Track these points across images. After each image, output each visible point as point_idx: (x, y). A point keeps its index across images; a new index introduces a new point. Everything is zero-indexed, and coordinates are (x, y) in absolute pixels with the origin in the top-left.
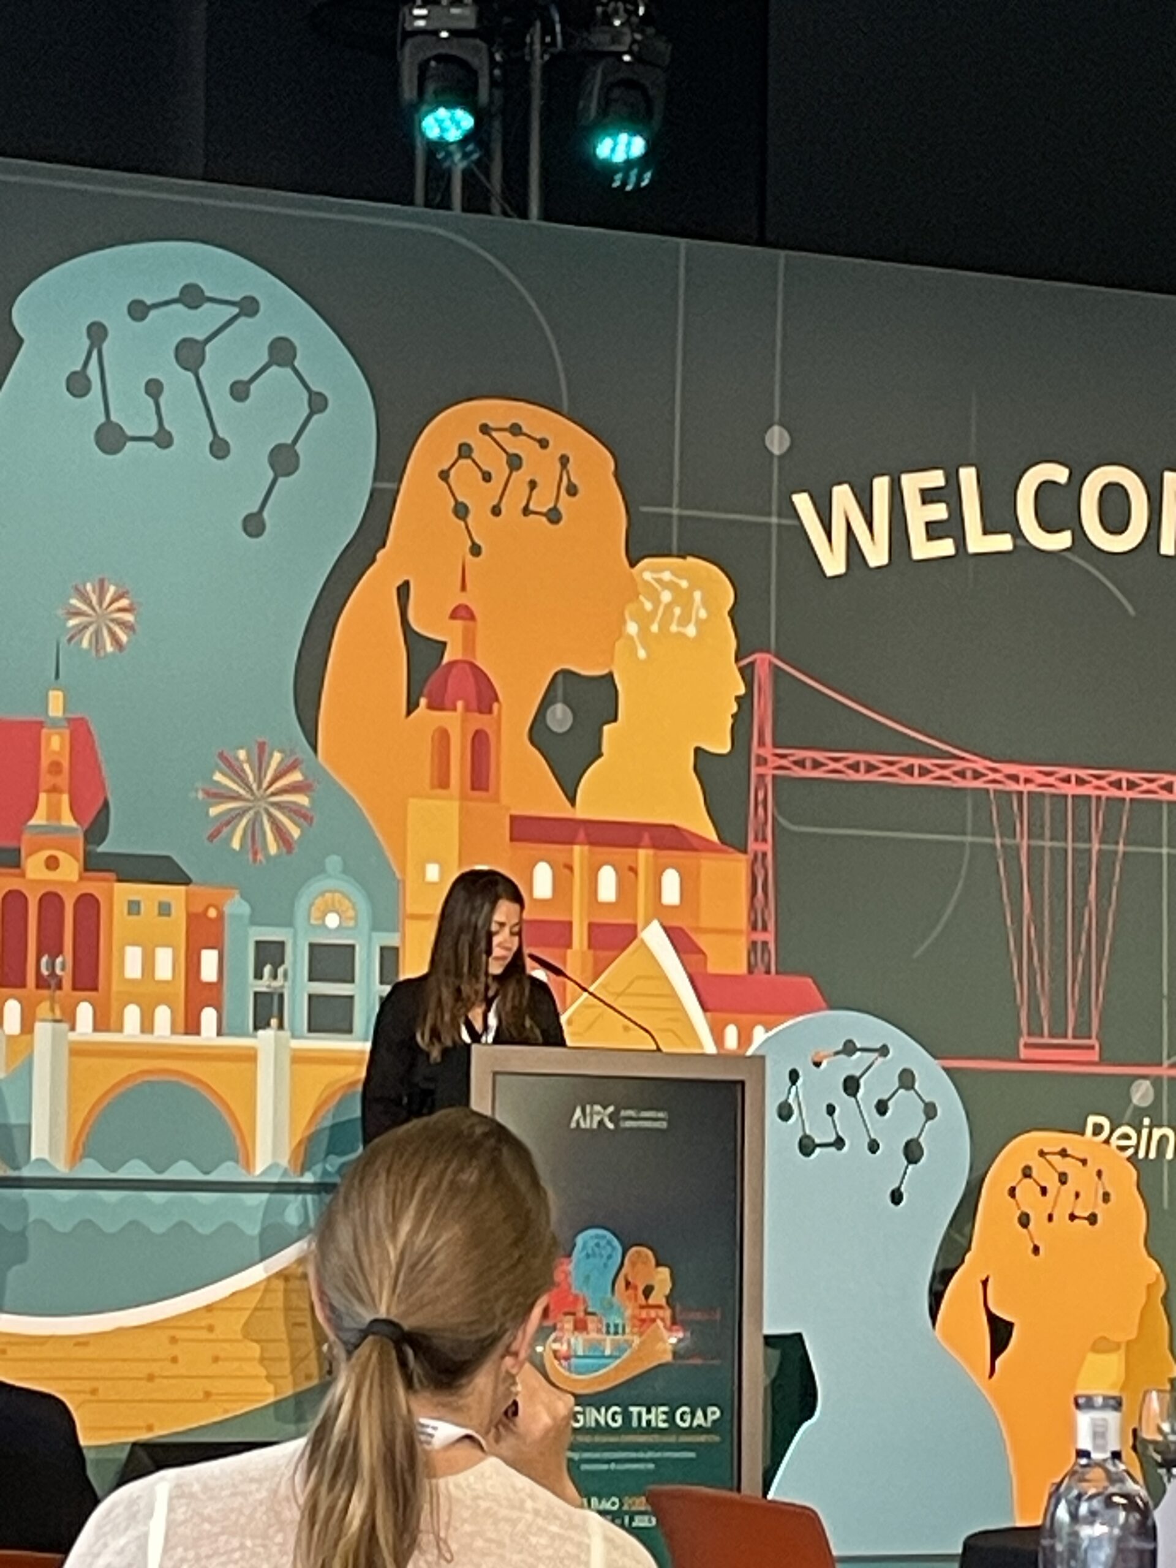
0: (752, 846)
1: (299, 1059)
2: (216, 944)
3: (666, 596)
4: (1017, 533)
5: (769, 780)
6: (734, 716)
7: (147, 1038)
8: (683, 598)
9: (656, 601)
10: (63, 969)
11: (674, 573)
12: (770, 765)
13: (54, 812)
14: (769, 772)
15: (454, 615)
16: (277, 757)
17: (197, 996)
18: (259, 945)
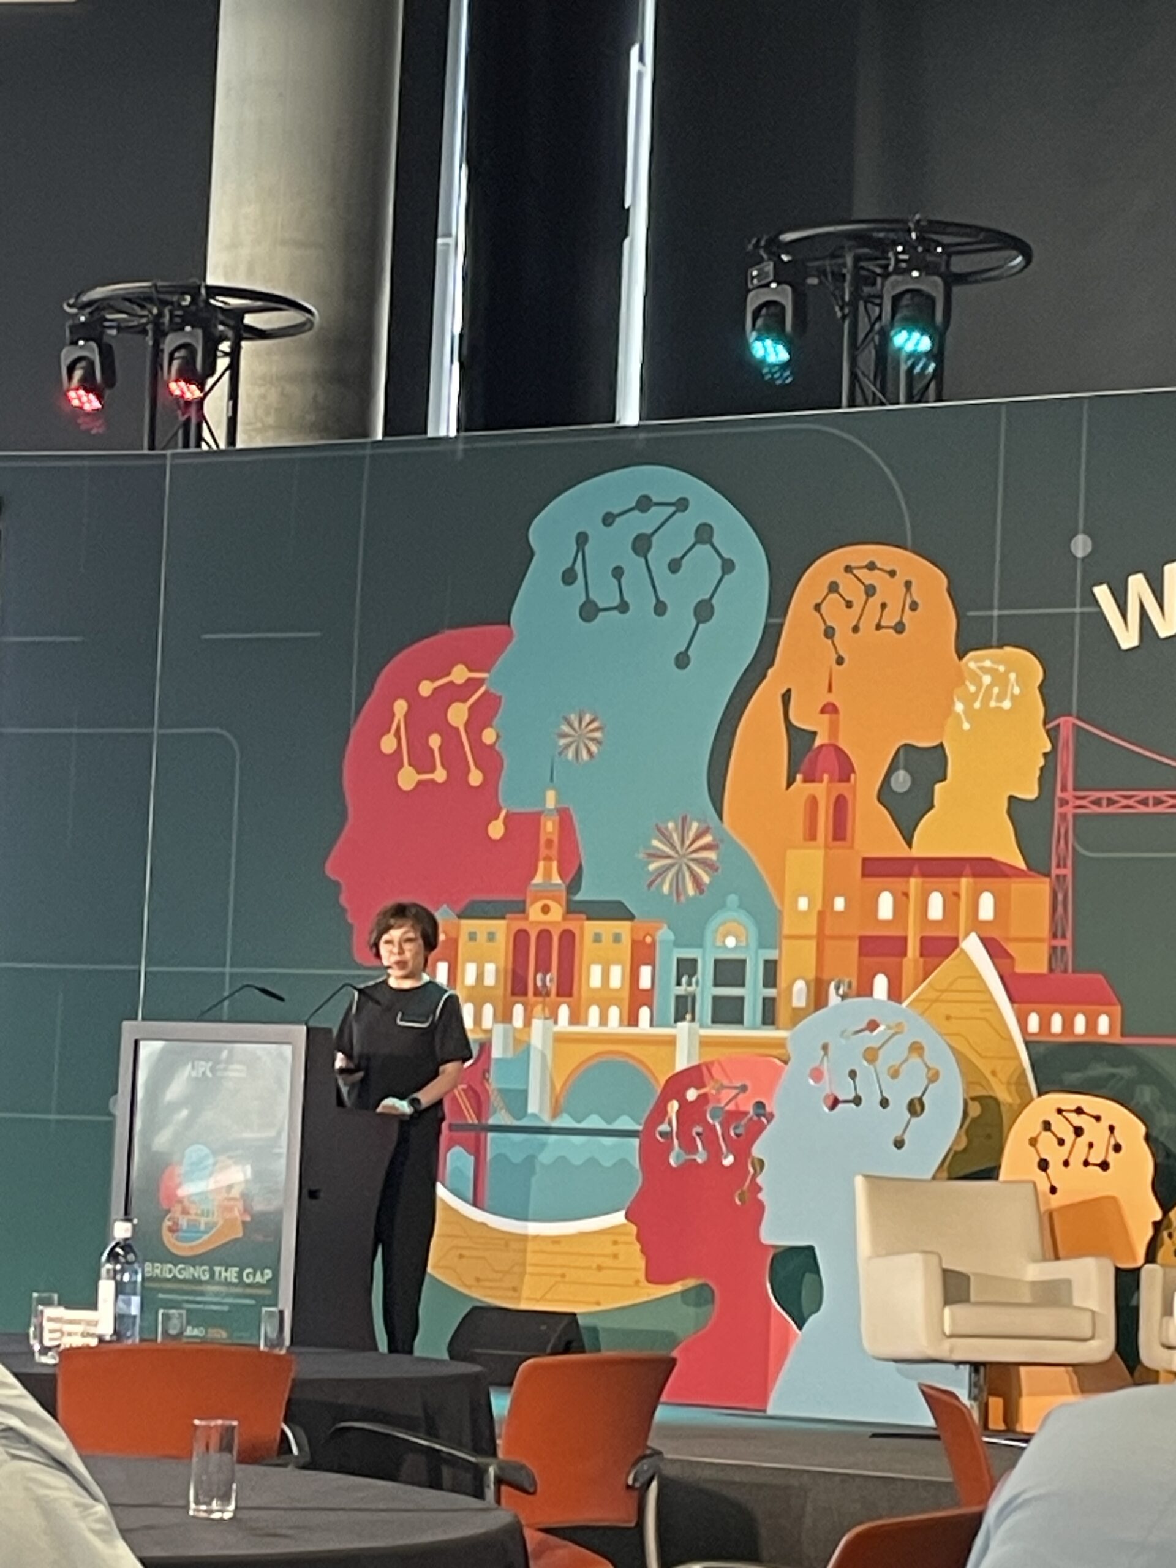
0: (1055, 871)
1: (705, 1043)
2: (650, 961)
3: (987, 679)
5: (1070, 818)
6: (1042, 769)
7: (603, 1030)
8: (1000, 680)
9: (979, 684)
10: (551, 980)
11: (993, 662)
12: (1071, 804)
13: (548, 875)
14: (1069, 810)
15: (823, 711)
16: (695, 826)
17: (638, 998)
18: (679, 961)
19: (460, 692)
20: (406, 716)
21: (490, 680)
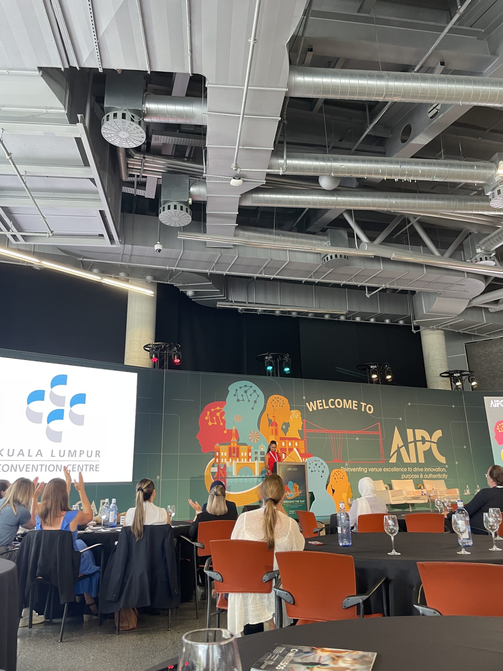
0: (304, 440)
1: (259, 464)
2: (251, 452)
3: (294, 414)
4: (329, 406)
6: (302, 426)
7: (244, 462)
8: (296, 414)
9: (293, 414)
10: (235, 455)
11: (295, 412)
13: (234, 439)
14: (306, 432)
15: (273, 417)
16: (256, 432)
17: (249, 457)
18: (255, 452)
19: (218, 411)
20: (210, 414)
21: (223, 409)
